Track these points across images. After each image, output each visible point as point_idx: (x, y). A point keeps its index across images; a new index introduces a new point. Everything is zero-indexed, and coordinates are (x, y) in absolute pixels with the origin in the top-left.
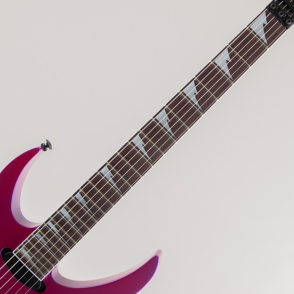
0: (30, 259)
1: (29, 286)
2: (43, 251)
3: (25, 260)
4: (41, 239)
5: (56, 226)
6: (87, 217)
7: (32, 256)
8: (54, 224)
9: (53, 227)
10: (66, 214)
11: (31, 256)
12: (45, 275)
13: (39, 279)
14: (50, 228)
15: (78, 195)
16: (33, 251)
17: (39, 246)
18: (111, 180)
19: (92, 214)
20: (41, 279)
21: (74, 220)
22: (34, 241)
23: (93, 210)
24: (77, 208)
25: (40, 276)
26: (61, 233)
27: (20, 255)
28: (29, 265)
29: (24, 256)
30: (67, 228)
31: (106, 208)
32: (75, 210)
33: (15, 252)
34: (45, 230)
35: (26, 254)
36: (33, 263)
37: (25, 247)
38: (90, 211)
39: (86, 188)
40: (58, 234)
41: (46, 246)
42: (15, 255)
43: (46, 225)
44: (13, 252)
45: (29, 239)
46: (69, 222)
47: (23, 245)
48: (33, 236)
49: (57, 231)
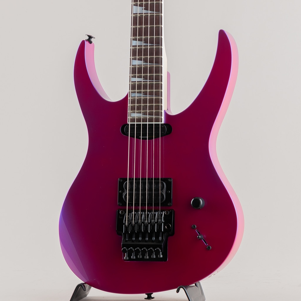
0: (141, 116)
1: (157, 136)
2: (145, 101)
3: (139, 120)
4: (137, 95)
6: (151, 50)
7: (141, 112)
9: (137, 79)
10: (137, 63)
11: (140, 113)
12: (161, 116)
13: (160, 123)
14: (135, 82)
15: (135, 43)
16: (139, 108)
17: (139, 101)
18: (144, 11)
19: (153, 45)
20: (161, 122)
21: (146, 61)
22: (133, 102)
23: (152, 42)
24: (140, 51)
25: (157, 120)
26: (145, 78)
27: (133, 120)
28: (145, 120)
29: (136, 117)
31: (159, 32)
32: (140, 54)
33: (129, 122)
34: (133, 87)
35: (136, 115)
36: (146, 116)
37: (132, 111)
38: (150, 44)
39: (134, 33)
40: (144, 80)
41: (144, 96)
42: (129, 123)
43: (131, 83)
44: (128, 123)
45: (129, 104)
46: (143, 65)
47: (129, 111)
48: (129, 98)
49: (142, 80)
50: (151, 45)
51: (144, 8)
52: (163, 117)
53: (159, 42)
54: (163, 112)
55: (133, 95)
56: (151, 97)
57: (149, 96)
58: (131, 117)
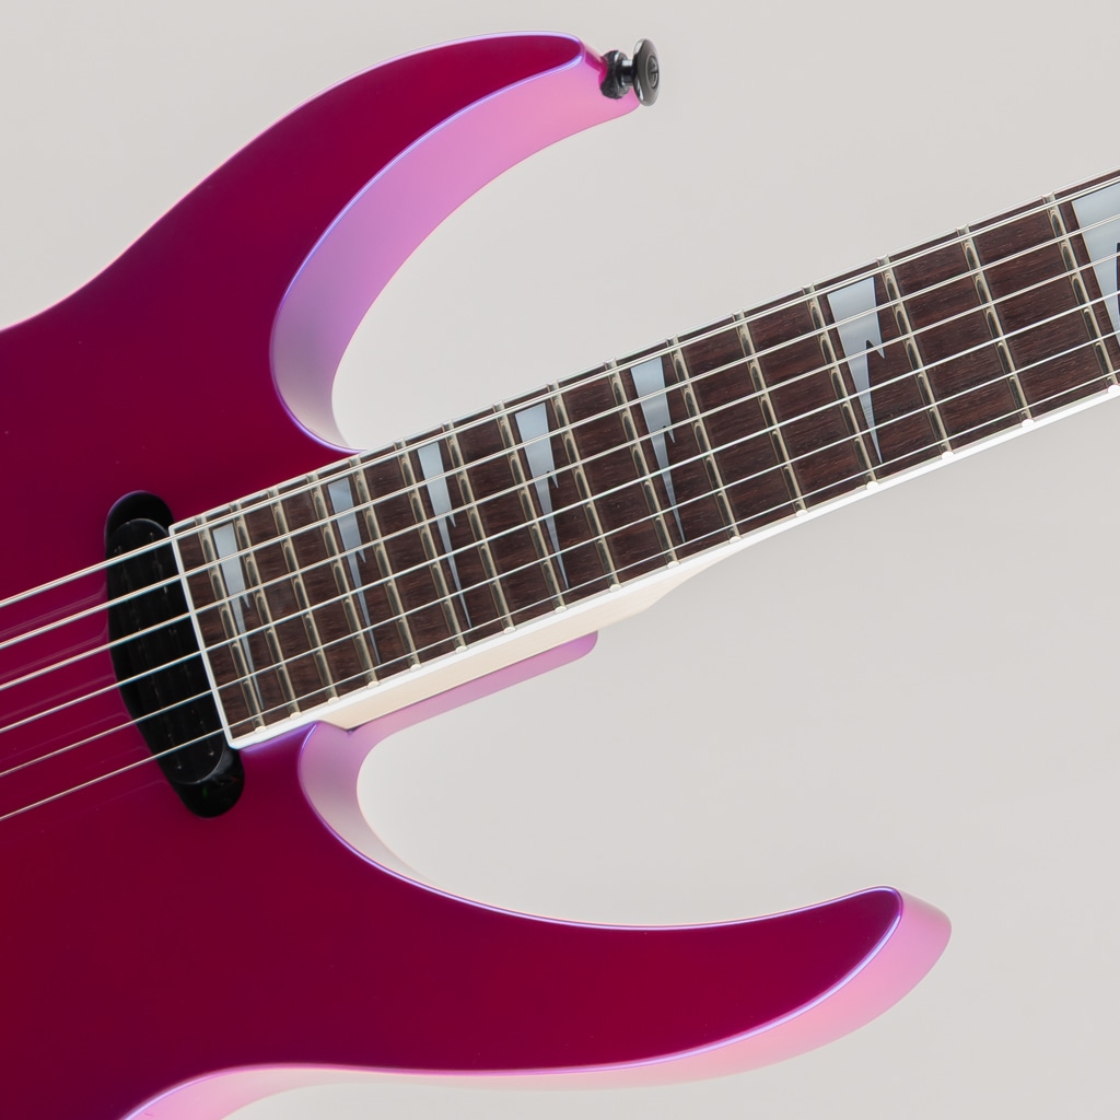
0: (233, 595)
1: (156, 735)
2: (322, 585)
3: (205, 589)
4: (346, 515)
5: (451, 481)
6: (634, 502)
7: (255, 584)
8: (447, 467)
9: (436, 479)
10: (536, 439)
11: (249, 581)
12: (269, 720)
13: (226, 728)
14: (420, 477)
15: (649, 377)
16: (272, 562)
17: (312, 546)
18: (858, 361)
20: (236, 733)
21: (563, 490)
22: (301, 510)
23: (688, 482)
24: (612, 431)
25: (238, 705)
26: (461, 530)
27: (195, 551)
28: (215, 626)
29: (215, 563)
30: (504, 513)
32: (592, 438)
33: (177, 531)
34: (385, 475)
35: (228, 559)
36: (241, 623)
37: (243, 524)
38: (668, 480)
39: (711, 350)
40: (443, 528)
41: (353, 563)
42: (173, 538)
43: (406, 450)
44: (172, 528)
45: (282, 491)
46: (532, 488)
47: (240, 508)
48: (313, 480)
49: (444, 511)
50: (671, 494)
51: (879, 347)
52: (263, 735)
53: (699, 530)
54: (296, 721)
55: (340, 494)
56: (359, 609)
57: (362, 599)
58: (211, 529)
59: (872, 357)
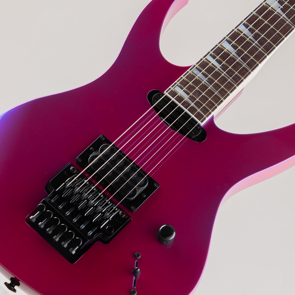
0: (186, 97)
2: (204, 88)
3: (180, 99)
4: (200, 75)
6: (255, 49)
7: (190, 94)
9: (213, 61)
10: (228, 47)
11: (188, 94)
12: (207, 116)
13: (199, 122)
14: (210, 62)
15: (242, 28)
16: (191, 88)
17: (197, 82)
18: (279, 10)
19: (261, 46)
20: (202, 122)
21: (239, 53)
22: (191, 77)
23: (261, 42)
24: (242, 39)
26: (224, 68)
27: (173, 94)
28: (186, 104)
29: (179, 94)
31: (277, 40)
33: (167, 92)
34: (203, 64)
35: (181, 92)
36: (191, 102)
37: (179, 84)
38: (257, 43)
39: (251, 19)
40: (220, 69)
41: (206, 82)
43: (204, 59)
44: (165, 92)
45: (184, 76)
46: (233, 55)
47: (177, 82)
48: (189, 71)
49: (218, 66)
50: (259, 44)
51: (281, 7)
52: (207, 119)
53: (269, 49)
54: (213, 114)
55: (196, 72)
56: (213, 89)
57: (212, 87)
58: (174, 88)
59: (281, 9)
